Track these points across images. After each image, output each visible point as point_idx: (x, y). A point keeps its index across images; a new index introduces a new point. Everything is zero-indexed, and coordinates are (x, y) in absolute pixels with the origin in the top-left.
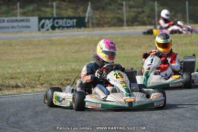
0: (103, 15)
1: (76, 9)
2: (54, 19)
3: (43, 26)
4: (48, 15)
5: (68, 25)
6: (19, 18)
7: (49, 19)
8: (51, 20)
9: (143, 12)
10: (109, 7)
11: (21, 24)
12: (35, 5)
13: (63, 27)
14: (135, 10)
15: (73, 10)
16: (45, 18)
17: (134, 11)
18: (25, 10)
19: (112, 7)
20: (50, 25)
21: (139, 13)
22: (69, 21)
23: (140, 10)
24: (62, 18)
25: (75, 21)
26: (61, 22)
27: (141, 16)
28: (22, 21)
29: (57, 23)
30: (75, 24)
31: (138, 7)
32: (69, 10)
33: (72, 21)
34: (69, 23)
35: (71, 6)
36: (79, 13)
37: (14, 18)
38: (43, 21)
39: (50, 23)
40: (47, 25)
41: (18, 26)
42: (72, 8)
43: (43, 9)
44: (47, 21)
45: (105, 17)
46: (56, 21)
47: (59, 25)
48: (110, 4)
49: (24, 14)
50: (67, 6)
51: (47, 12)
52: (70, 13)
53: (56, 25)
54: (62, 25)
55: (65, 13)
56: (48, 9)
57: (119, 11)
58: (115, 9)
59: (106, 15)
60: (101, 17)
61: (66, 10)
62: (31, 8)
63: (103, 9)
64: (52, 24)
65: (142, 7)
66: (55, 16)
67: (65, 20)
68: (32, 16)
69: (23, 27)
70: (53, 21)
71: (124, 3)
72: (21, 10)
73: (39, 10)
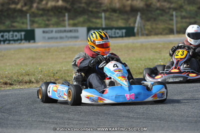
0: (154, 26)
1: (127, 20)
2: (103, 29)
5: (117, 35)
6: (68, 28)
10: (161, 18)
11: (69, 34)
12: (86, 17)
13: (112, 37)
15: (124, 21)
16: (94, 29)
18: (76, 21)
19: (164, 18)
22: (117, 31)
23: (192, 21)
24: (111, 29)
25: (124, 31)
26: (110, 32)
28: (71, 31)
30: (124, 35)
31: (190, 18)
32: (120, 21)
33: (121, 31)
34: (118, 33)
35: (123, 17)
36: (130, 24)
37: (63, 29)
41: (66, 37)
42: (122, 19)
43: (94, 20)
48: (162, 15)
49: (75, 25)
50: (118, 17)
51: (98, 23)
52: (121, 23)
55: (115, 24)
56: (98, 21)
57: (171, 22)
58: (166, 20)
59: (158, 26)
60: (152, 28)
61: (117, 21)
62: (81, 19)
63: (155, 19)
65: (194, 18)
66: (104, 26)
67: (114, 30)
68: (82, 26)
69: (71, 37)
71: (174, 13)
72: (71, 22)
73: (89, 21)
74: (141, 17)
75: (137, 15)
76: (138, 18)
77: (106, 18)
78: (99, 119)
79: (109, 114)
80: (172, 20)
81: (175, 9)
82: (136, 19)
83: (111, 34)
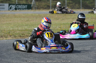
0: (40, 4)
3: (11, 8)
4: (13, 3)
7: (14, 5)
8: (15, 5)
13: (21, 9)
14: (56, 1)
16: (12, 4)
20: (14, 8)
22: (23, 6)
24: (20, 5)
25: (26, 6)
28: (1, 5)
29: (18, 7)
30: (26, 8)
34: (23, 7)
38: (11, 6)
40: (13, 8)
44: (13, 6)
45: (41, 5)
46: (17, 6)
53: (17, 8)
57: (48, 2)
58: (46, 1)
59: (42, 4)
60: (39, 5)
64: (15, 7)
67: (21, 6)
68: (6, 3)
83: (20, 7)
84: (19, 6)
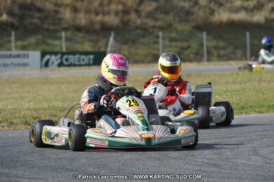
0: (133, 51)
1: (96, 42)
2: (63, 54)
3: (47, 65)
4: (57, 49)
5: (82, 63)
6: (14, 52)
7: (56, 54)
8: (59, 56)
9: (189, 47)
10: (142, 40)
11: (16, 61)
12: (39, 37)
13: (75, 65)
14: (178, 44)
15: (91, 44)
16: (51, 53)
17: (176, 47)
18: (25, 43)
19: (146, 40)
20: (57, 63)
21: (183, 49)
22: (83, 57)
23: (185, 44)
24: (74, 54)
25: (92, 57)
26: (72, 59)
27: (186, 52)
28: (18, 56)
29: (67, 60)
30: (91, 62)
31: (182, 40)
32: (87, 43)
33: (88, 57)
34: (83, 60)
35: (90, 38)
36: (100, 48)
37: (8, 53)
38: (47, 57)
39: (57, 60)
40: (53, 63)
41: (12, 64)
42: (90, 41)
43: (51, 41)
44: (53, 57)
45: (136, 54)
46: (65, 57)
47: (69, 63)
48: (143, 36)
49: (24, 48)
50: (83, 37)
51: (56, 46)
52: (87, 47)
53: (65, 63)
54: (73, 63)
55: (79, 47)
56: (56, 42)
57: (156, 46)
58: (150, 43)
59: (138, 51)
60: (131, 54)
61: (82, 43)
62: (33, 40)
63: (134, 42)
64: (59, 61)
65: (187, 41)
66: (64, 50)
67: (77, 56)
68: (35, 50)
69: (19, 65)
70: (62, 58)
71: (160, 34)
72: (19, 43)
73: (44, 43)
74: (115, 38)
75: (110, 35)
76: (111, 39)
77: (67, 39)
78: (58, 177)
79: (72, 170)
80: (157, 43)
81: (161, 28)
82: (108, 40)
83: (74, 61)
84: (71, 57)
